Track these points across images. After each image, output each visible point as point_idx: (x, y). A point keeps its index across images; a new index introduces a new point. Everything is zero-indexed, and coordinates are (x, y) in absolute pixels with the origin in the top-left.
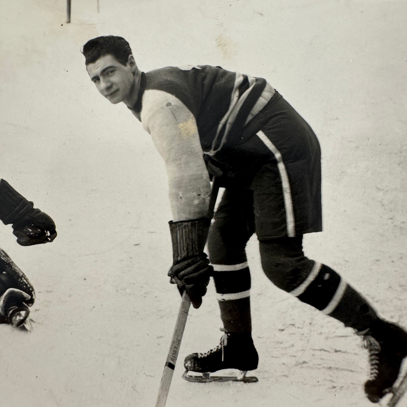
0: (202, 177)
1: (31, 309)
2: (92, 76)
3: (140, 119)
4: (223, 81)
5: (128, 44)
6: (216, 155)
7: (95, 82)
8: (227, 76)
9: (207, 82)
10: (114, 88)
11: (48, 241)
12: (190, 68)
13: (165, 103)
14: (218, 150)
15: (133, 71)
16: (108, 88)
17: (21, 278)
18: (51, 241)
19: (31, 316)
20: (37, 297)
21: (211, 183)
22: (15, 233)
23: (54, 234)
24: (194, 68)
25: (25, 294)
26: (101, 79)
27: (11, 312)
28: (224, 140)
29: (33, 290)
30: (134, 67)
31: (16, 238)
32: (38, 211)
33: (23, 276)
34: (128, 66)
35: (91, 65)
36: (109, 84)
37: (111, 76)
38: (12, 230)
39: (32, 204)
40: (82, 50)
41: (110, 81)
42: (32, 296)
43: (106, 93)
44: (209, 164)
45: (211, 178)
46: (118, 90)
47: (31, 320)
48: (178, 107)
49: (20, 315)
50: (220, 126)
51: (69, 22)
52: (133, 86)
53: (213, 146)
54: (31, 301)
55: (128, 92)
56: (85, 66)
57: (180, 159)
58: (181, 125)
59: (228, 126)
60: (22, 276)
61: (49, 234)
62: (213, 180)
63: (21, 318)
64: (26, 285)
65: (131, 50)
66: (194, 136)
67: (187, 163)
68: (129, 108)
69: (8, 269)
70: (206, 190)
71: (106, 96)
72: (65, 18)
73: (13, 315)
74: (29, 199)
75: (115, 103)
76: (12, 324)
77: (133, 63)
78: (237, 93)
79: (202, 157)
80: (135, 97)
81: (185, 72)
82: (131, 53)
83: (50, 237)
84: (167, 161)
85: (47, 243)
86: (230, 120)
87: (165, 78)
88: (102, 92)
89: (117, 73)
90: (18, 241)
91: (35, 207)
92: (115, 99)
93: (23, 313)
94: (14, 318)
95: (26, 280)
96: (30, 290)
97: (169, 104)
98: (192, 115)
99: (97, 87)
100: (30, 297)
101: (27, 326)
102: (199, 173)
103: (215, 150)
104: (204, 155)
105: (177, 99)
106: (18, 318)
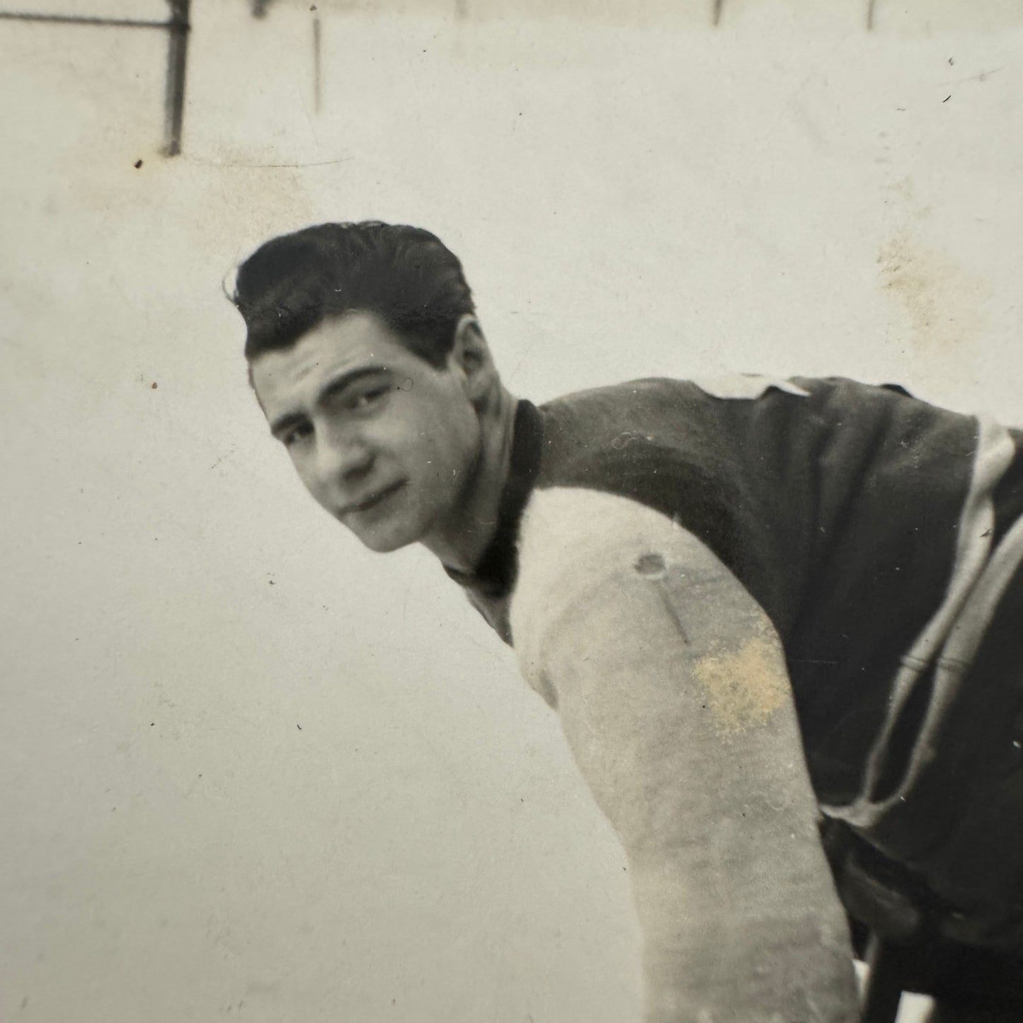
0: (816, 936)
2: (277, 413)
3: (505, 632)
4: (914, 456)
5: (453, 263)
6: (882, 826)
7: (289, 441)
8: (935, 432)
9: (833, 458)
10: (384, 474)
12: (753, 390)
13: (632, 558)
14: (892, 800)
15: (477, 394)
16: (354, 475)
21: (862, 969)
24: (772, 391)
26: (321, 426)
28: (921, 752)
30: (481, 377)
34: (455, 371)
35: (273, 361)
36: (357, 455)
37: (368, 416)
40: (231, 287)
41: (361, 442)
43: (341, 500)
44: (852, 868)
45: (859, 945)
46: (399, 485)
48: (693, 577)
50: (904, 679)
51: (173, 149)
52: (475, 467)
53: (871, 775)
55: (447, 495)
56: (243, 363)
57: (704, 841)
58: (708, 666)
59: (942, 682)
62: (871, 951)
65: (467, 292)
66: (770, 723)
67: (738, 861)
68: (452, 573)
70: (833, 1002)
71: (341, 514)
75: (386, 547)
77: (475, 358)
78: (985, 520)
79: (812, 831)
80: (485, 522)
81: (733, 409)
82: (469, 309)
84: (636, 849)
86: (954, 652)
87: (632, 431)
88: (320, 491)
89: (397, 400)
92: (388, 527)
97: (649, 562)
98: (762, 621)
99: (300, 469)
102: (798, 913)
103: (875, 798)
104: (827, 827)
105: (689, 538)
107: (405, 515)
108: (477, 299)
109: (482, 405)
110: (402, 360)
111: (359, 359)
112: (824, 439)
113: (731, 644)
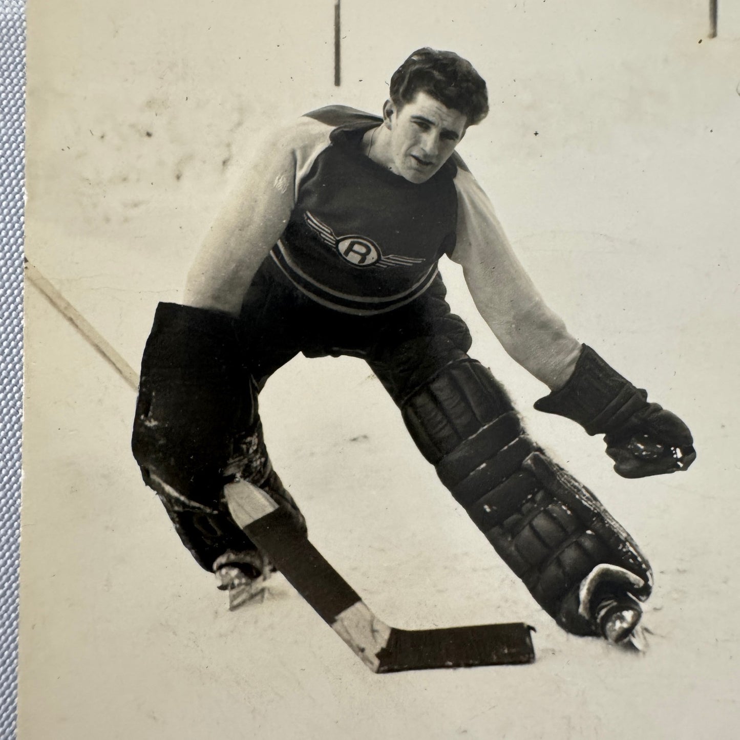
1: (644, 606)
11: (678, 468)
17: (624, 543)
18: (685, 468)
19: (645, 621)
20: (657, 581)
22: (610, 452)
23: (690, 454)
25: (633, 577)
27: (603, 613)
29: (649, 567)
31: (613, 463)
32: (657, 408)
33: (629, 539)
38: (605, 446)
39: (644, 393)
42: (646, 579)
47: (646, 630)
49: (622, 619)
54: (646, 591)
60: (626, 540)
61: (679, 454)
63: (625, 625)
64: (634, 558)
69: (598, 525)
72: (707, 28)
73: (606, 618)
74: (638, 384)
76: (606, 638)
83: (681, 460)
85: (676, 472)
90: (618, 469)
91: (650, 400)
93: (628, 615)
94: (610, 624)
95: (635, 547)
96: (641, 569)
100: (642, 583)
101: (637, 642)
106: (618, 625)
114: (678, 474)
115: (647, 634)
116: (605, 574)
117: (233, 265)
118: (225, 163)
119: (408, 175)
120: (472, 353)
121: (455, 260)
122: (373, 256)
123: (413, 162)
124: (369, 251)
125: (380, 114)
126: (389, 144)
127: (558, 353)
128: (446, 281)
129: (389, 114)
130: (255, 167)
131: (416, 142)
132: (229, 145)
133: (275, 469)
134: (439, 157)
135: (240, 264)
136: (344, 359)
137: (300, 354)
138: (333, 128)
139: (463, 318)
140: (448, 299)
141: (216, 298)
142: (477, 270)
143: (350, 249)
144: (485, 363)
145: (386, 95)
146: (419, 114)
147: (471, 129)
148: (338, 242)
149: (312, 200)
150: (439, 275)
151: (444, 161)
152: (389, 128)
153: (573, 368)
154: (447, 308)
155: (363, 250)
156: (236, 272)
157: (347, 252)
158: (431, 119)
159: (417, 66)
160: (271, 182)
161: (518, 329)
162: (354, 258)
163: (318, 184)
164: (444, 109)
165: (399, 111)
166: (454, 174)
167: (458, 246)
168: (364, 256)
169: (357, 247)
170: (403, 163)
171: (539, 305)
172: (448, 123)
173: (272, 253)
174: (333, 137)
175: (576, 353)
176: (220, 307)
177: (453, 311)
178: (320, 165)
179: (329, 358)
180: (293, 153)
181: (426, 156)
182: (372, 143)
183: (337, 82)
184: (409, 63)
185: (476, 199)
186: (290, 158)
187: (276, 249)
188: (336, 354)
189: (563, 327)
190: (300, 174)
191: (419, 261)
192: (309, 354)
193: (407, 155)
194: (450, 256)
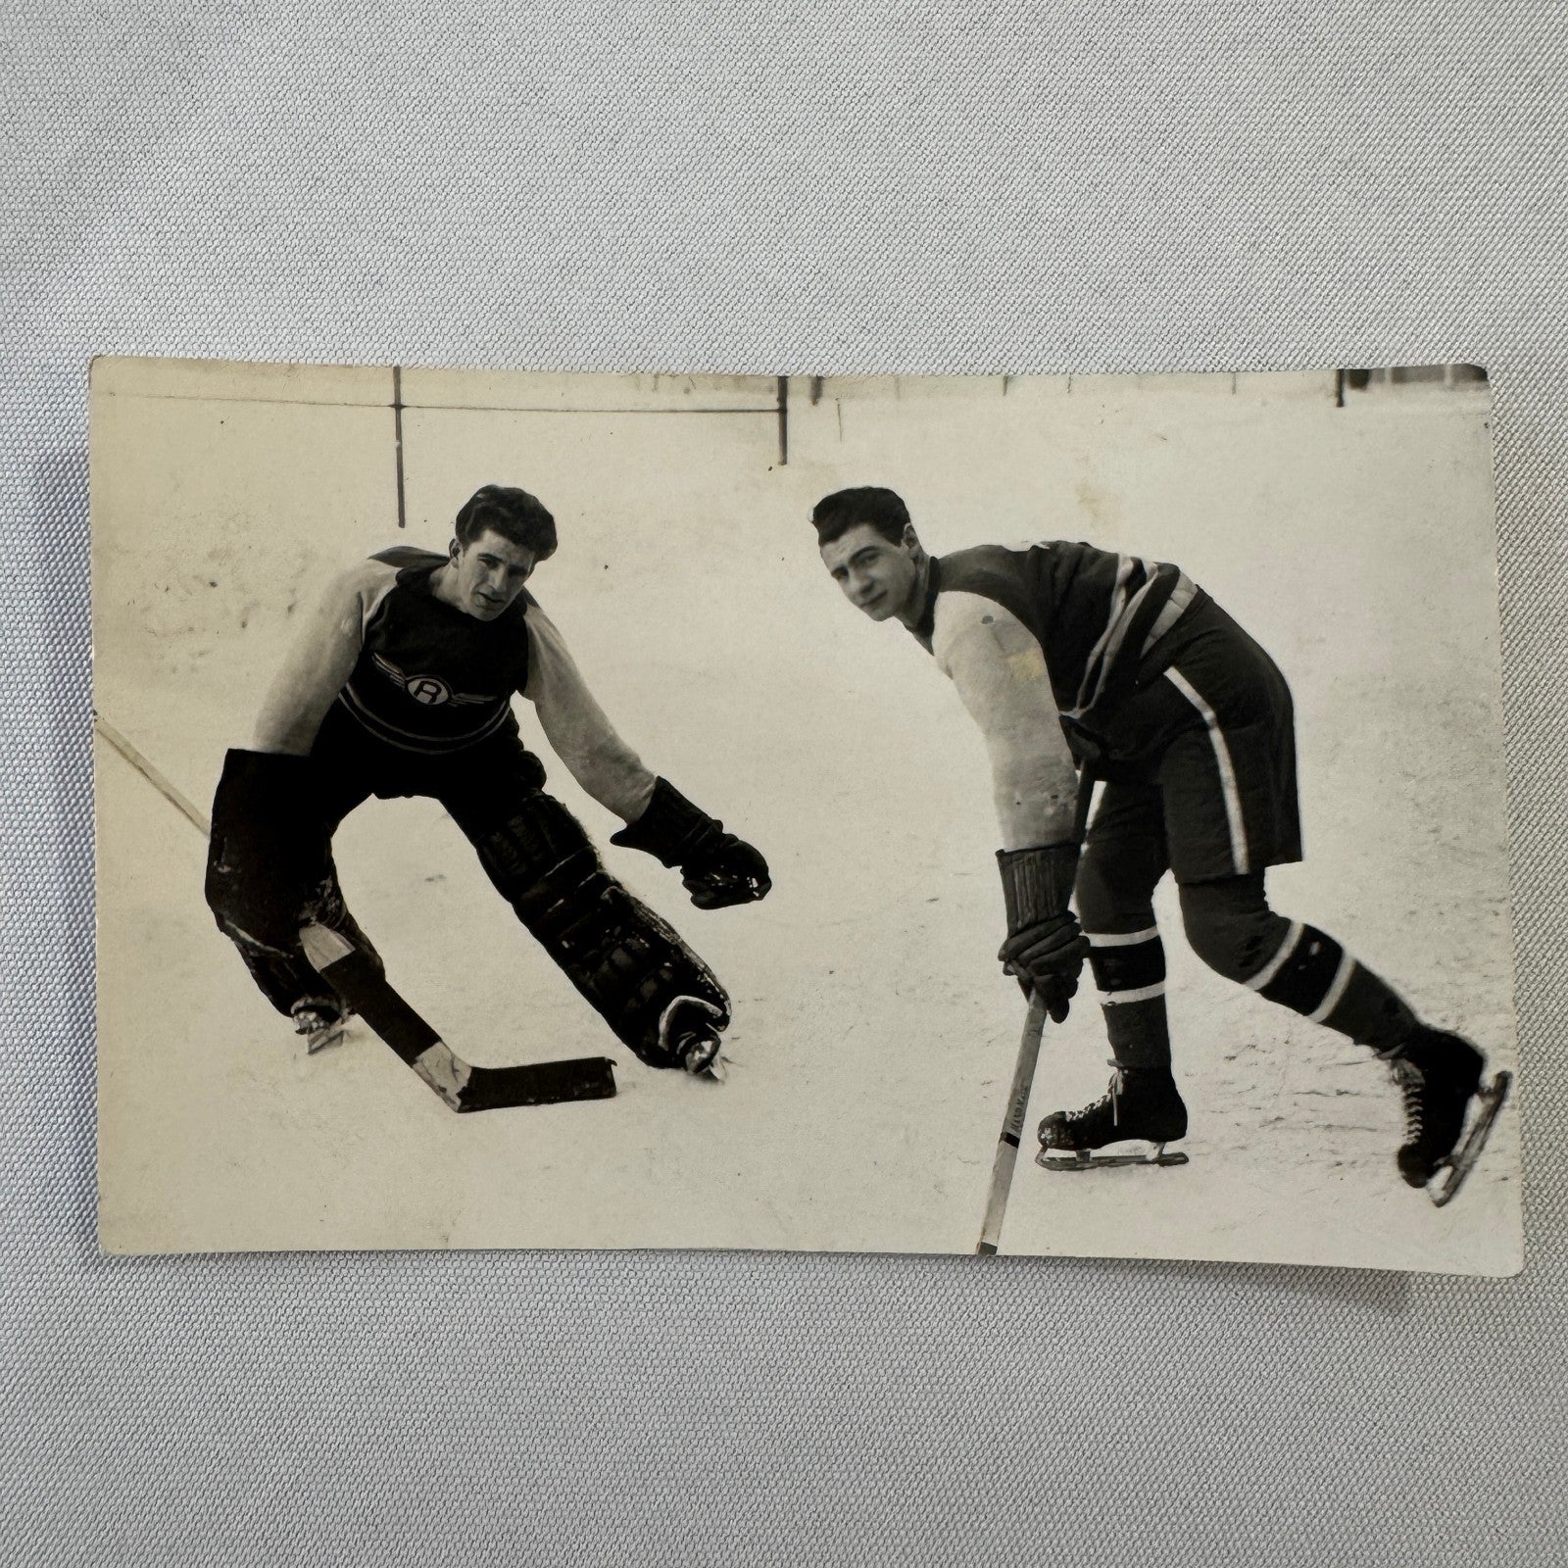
0: (1059, 763)
1: (723, 1036)
2: (833, 567)
3: (931, 651)
4: (1093, 571)
5: (900, 502)
6: (1084, 717)
7: (838, 578)
8: (1099, 562)
9: (1060, 574)
10: (878, 590)
11: (754, 898)
12: (1026, 547)
13: (980, 618)
14: (1088, 708)
15: (913, 554)
16: (866, 590)
17: (702, 973)
18: (761, 898)
19: (724, 1050)
21: (1079, 773)
22: (687, 884)
23: (765, 884)
24: (1034, 547)
25: (711, 1007)
26: (851, 572)
27: (682, 1044)
28: (1099, 688)
29: (726, 997)
30: (915, 548)
31: (690, 895)
32: (733, 839)
33: (707, 970)
34: (904, 546)
35: (830, 546)
36: (866, 583)
37: (871, 566)
38: (681, 878)
39: (719, 824)
40: (811, 518)
41: (868, 577)
42: (724, 1009)
43: (861, 600)
44: (1074, 734)
45: (1077, 762)
46: (883, 594)
47: (725, 1059)
48: (1005, 624)
49: (701, 1049)
50: (1092, 660)
51: (784, 462)
52: (915, 585)
53: (1079, 699)
54: (724, 1021)
55: (904, 597)
56: (818, 548)
57: (1014, 727)
58: (1012, 660)
59: (1107, 660)
60: (704, 971)
61: (755, 884)
62: (1082, 766)
63: (704, 1056)
64: (712, 988)
65: (907, 514)
66: (1039, 680)
67: (1028, 735)
68: (908, 628)
69: (677, 957)
70: (1067, 786)
71: (862, 606)
72: (777, 456)
73: (687, 1049)
74: (714, 817)
75: (881, 619)
76: (686, 1069)
77: (913, 541)
78: (1122, 595)
79: (1057, 722)
80: (920, 607)
81: (1019, 555)
82: (908, 520)
83: (756, 889)
84: (987, 732)
85: (752, 902)
86: (1112, 648)
87: (977, 567)
88: (853, 598)
89: (882, 561)
90: (695, 901)
91: (726, 831)
92: (880, 612)
93: (707, 1045)
94: (689, 1055)
95: (713, 977)
96: (719, 998)
97: (987, 620)
98: (1034, 640)
99: (845, 591)
100: (720, 1013)
101: (716, 1071)
102: (1052, 753)
103: (1083, 706)
104: (1062, 719)
105: (1003, 608)
106: (697, 1055)
107: (888, 607)
108: (912, 516)
109: (918, 558)
110: (882, 543)
111: (864, 544)
112: (1056, 565)
113: (1021, 650)
114: (754, 903)
115: (726, 1064)
116: (684, 1005)
117: (301, 710)
118: (290, 609)
119: (477, 613)
120: (547, 789)
121: (528, 696)
122: (443, 696)
123: (482, 600)
124: (439, 690)
125: (445, 552)
126: (456, 582)
127: (634, 787)
128: (519, 718)
129: (455, 552)
130: (321, 611)
131: (484, 579)
132: (293, 591)
133: (352, 911)
134: (508, 593)
135: (308, 709)
136: (417, 799)
137: (373, 796)
138: (397, 570)
139: (537, 754)
140: (521, 735)
141: (285, 742)
142: (550, 705)
143: (420, 689)
144: (560, 799)
145: (452, 534)
146: (486, 551)
147: (540, 565)
148: (407, 683)
149: (380, 642)
150: (511, 713)
151: (513, 598)
152: (456, 566)
153: (648, 801)
154: (520, 745)
155: (433, 690)
156: (305, 715)
157: (417, 692)
158: (498, 556)
159: (483, 504)
160: (337, 626)
161: (592, 763)
162: (424, 698)
163: (385, 626)
164: (512, 546)
165: (465, 550)
166: (524, 611)
167: (530, 684)
168: (434, 696)
169: (427, 687)
170: (472, 600)
171: (613, 739)
172: (515, 560)
173: (340, 696)
174: (399, 578)
175: (651, 786)
176: (288, 751)
177: (527, 747)
178: (387, 606)
179: (402, 799)
180: (359, 596)
181: (494, 592)
182: (439, 582)
183: (402, 524)
184: (474, 500)
185: (547, 635)
186: (355, 602)
187: (344, 692)
188: (409, 795)
189: (638, 760)
190: (367, 616)
191: (490, 699)
192: (381, 796)
193: (476, 593)
194: (522, 692)
